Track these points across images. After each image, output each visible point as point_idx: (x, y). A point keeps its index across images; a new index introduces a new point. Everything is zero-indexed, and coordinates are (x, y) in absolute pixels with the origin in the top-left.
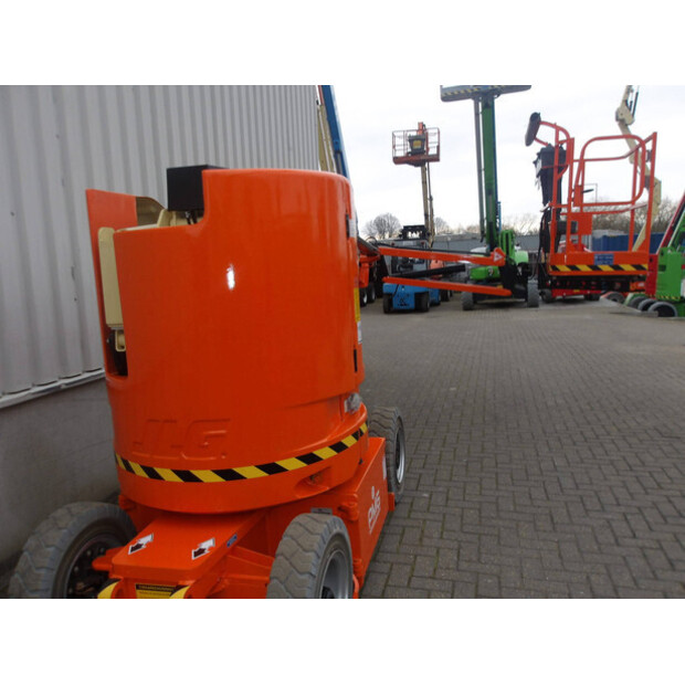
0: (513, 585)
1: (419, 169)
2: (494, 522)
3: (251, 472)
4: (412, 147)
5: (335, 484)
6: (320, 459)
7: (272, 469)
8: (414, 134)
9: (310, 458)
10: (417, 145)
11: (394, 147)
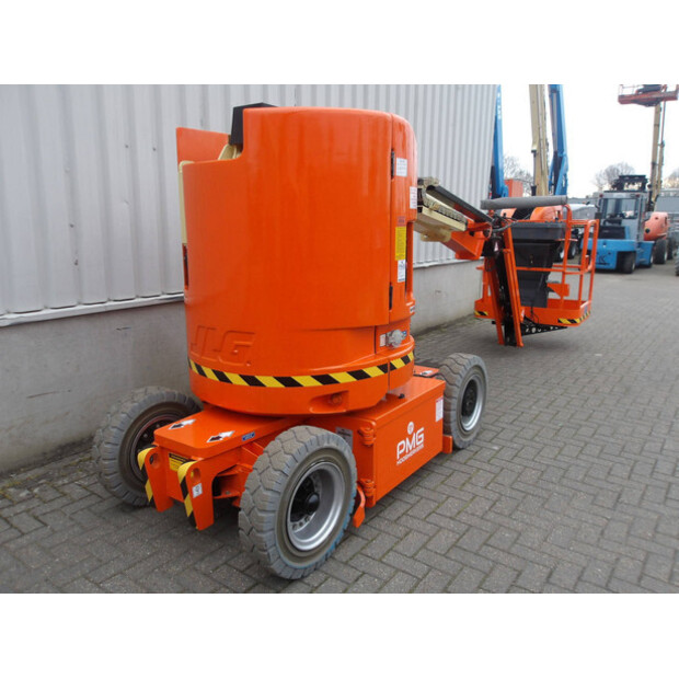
0: (529, 544)
2: (551, 486)
3: (270, 382)
5: (351, 408)
6: (336, 382)
7: (288, 382)
9: (325, 379)
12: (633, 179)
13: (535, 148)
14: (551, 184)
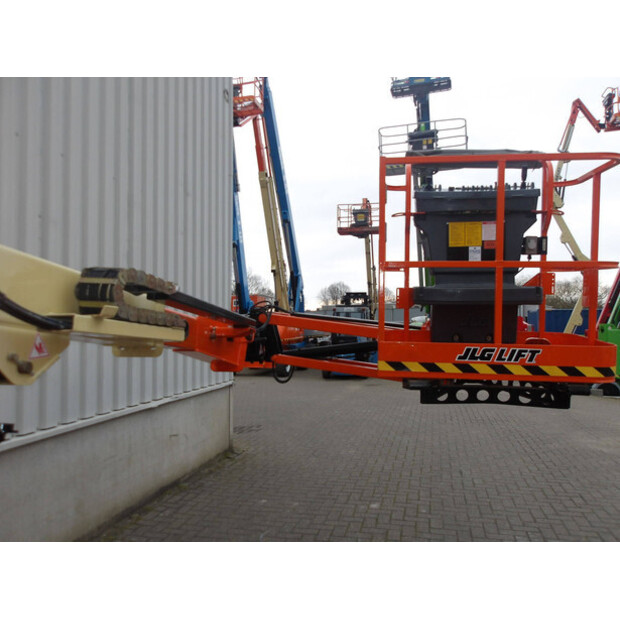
1: (363, 240)
4: (356, 219)
8: (359, 208)
10: (361, 218)
11: (339, 218)
12: (357, 296)
13: (274, 268)
14: (290, 300)
